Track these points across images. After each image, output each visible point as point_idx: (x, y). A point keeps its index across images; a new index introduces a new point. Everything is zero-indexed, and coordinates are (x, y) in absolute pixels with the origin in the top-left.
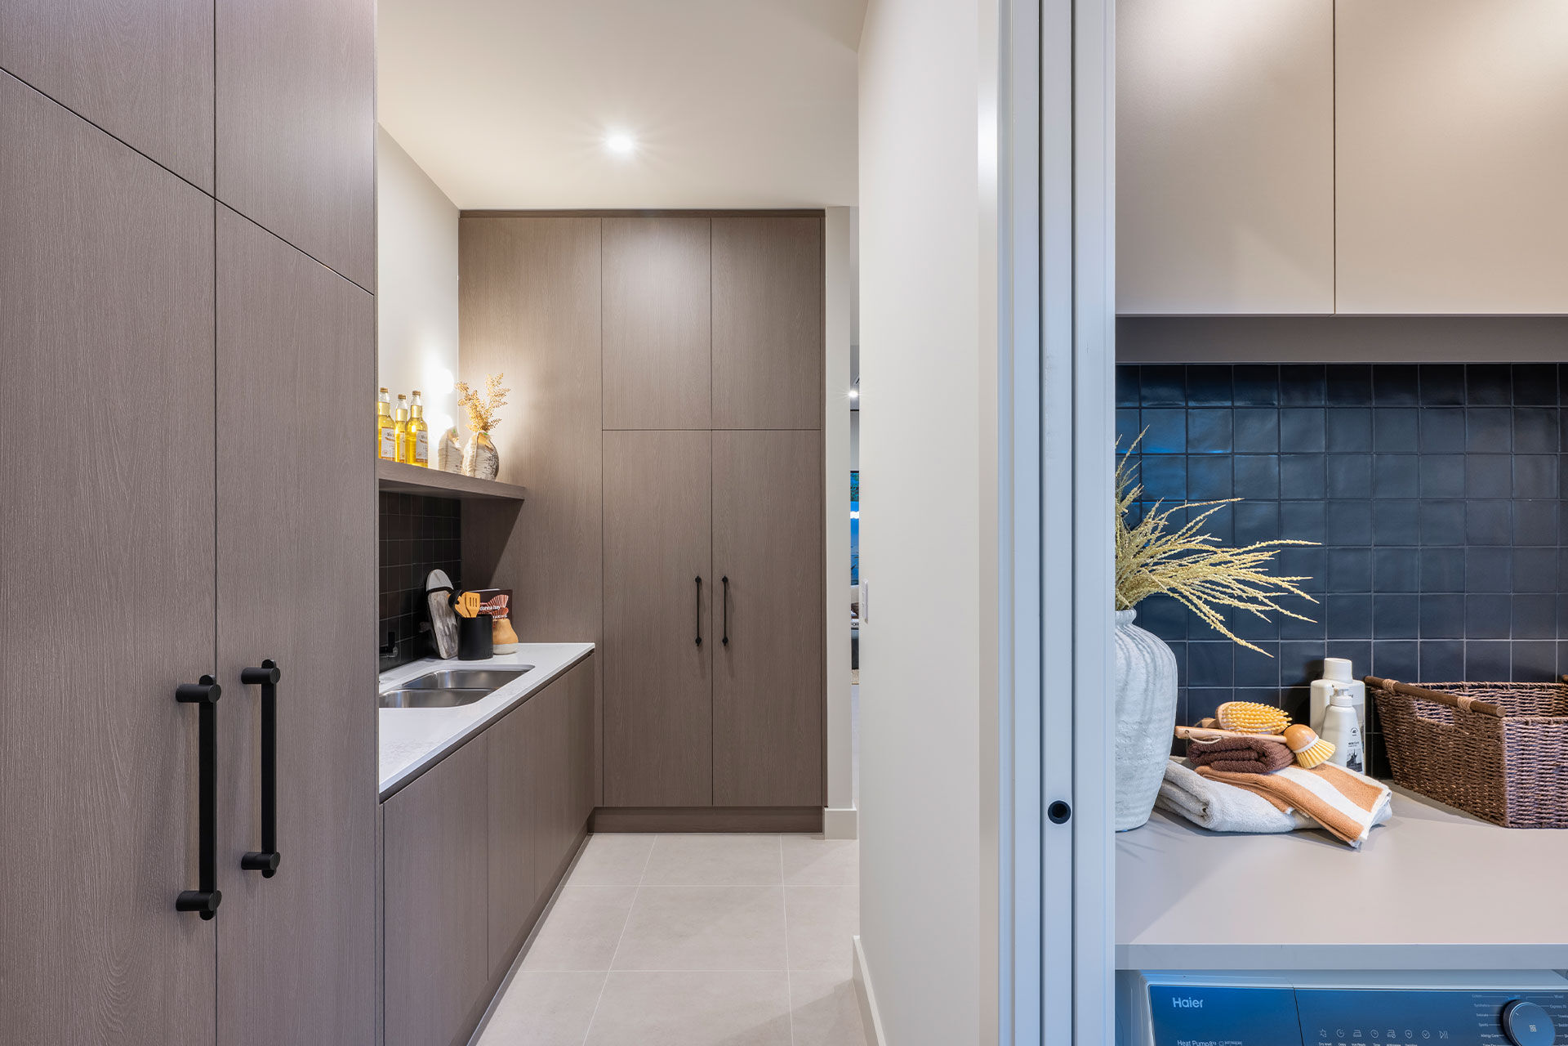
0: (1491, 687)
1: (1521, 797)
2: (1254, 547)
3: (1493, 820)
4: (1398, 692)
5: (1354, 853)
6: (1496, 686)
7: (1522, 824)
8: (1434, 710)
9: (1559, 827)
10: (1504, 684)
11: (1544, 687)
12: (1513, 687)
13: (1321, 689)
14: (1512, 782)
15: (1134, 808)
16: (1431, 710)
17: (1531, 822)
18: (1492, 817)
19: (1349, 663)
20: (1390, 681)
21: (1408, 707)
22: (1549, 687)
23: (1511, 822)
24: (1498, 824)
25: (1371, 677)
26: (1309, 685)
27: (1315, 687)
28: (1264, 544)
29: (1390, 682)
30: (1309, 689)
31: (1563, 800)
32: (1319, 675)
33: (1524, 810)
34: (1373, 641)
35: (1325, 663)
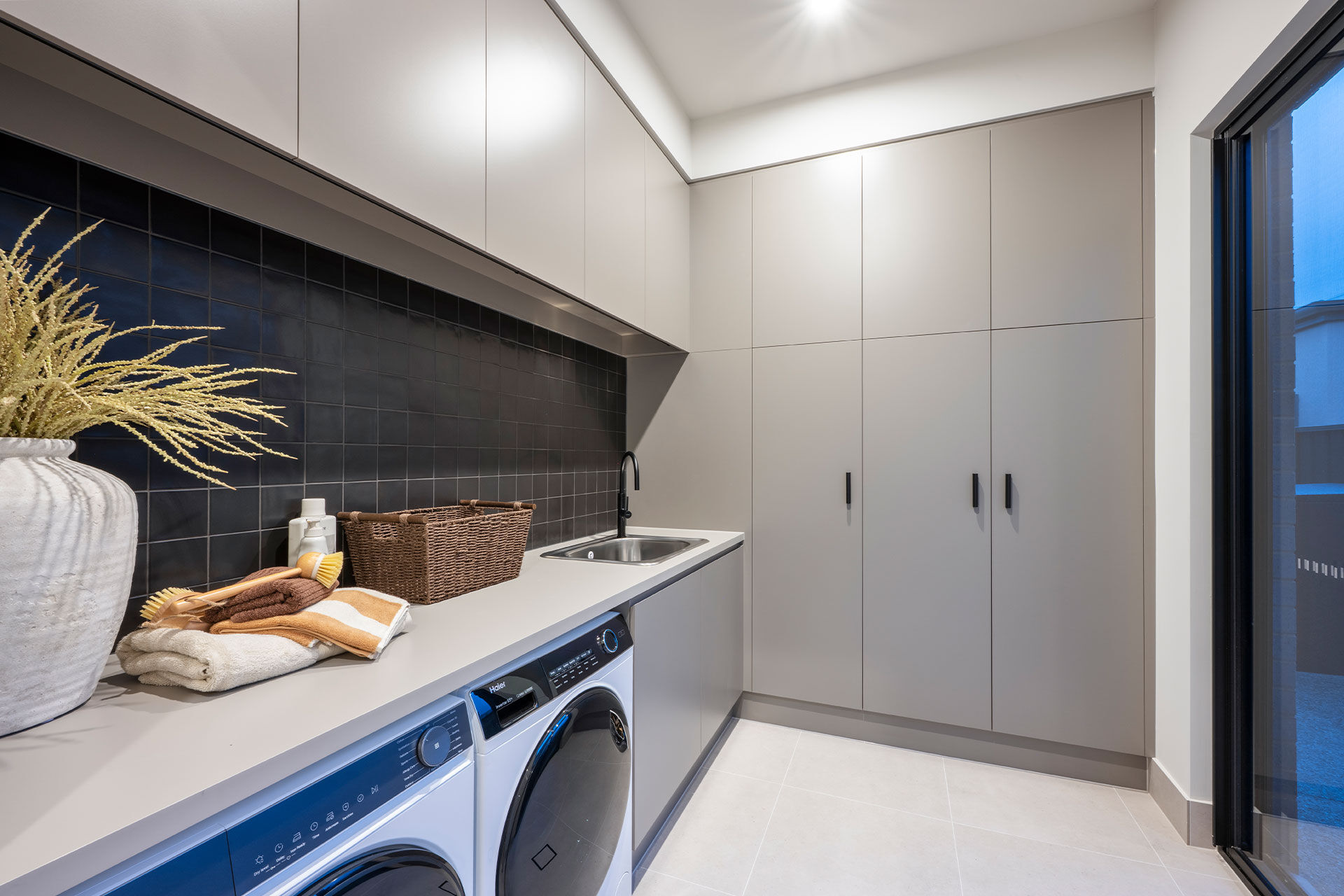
0: (422, 512)
1: (437, 580)
2: (231, 373)
3: (421, 602)
4: (361, 521)
5: (374, 664)
6: (425, 511)
7: (437, 599)
8: (387, 533)
9: (457, 595)
10: (429, 509)
11: (450, 509)
12: (435, 511)
13: (298, 526)
14: (432, 570)
15: (63, 687)
16: (385, 533)
17: (442, 596)
18: (421, 599)
19: (323, 500)
20: (355, 512)
21: (368, 530)
22: (454, 509)
23: (431, 600)
24: (424, 604)
25: (342, 513)
26: (287, 525)
27: (293, 525)
28: (242, 371)
29: (355, 514)
30: (288, 529)
31: (459, 576)
32: (297, 514)
33: (439, 589)
34: (343, 483)
35: (303, 503)
